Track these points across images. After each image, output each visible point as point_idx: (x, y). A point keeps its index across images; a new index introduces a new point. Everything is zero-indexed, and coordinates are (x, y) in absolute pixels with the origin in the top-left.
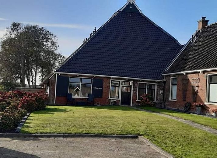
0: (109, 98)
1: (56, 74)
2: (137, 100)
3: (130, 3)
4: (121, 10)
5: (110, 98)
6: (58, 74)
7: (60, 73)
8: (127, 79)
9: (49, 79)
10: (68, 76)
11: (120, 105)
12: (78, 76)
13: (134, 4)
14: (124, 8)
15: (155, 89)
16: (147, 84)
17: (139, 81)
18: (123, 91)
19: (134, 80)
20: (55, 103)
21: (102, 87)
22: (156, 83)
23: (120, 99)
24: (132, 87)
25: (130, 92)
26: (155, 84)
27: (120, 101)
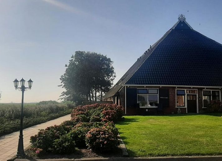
0: (175, 106)
1: (125, 87)
2: (203, 107)
3: (181, 21)
4: (174, 28)
5: (177, 106)
6: (127, 87)
7: (128, 85)
8: (192, 88)
9: (119, 91)
10: (136, 88)
11: (187, 113)
12: (145, 87)
13: (185, 21)
14: (176, 26)
15: (219, 96)
16: (211, 91)
17: (204, 88)
18: (188, 99)
19: (198, 88)
20: (126, 113)
21: (169, 97)
22: (220, 89)
23: (186, 107)
24: (197, 94)
25: (195, 99)
26: (219, 91)
27: (187, 109)
